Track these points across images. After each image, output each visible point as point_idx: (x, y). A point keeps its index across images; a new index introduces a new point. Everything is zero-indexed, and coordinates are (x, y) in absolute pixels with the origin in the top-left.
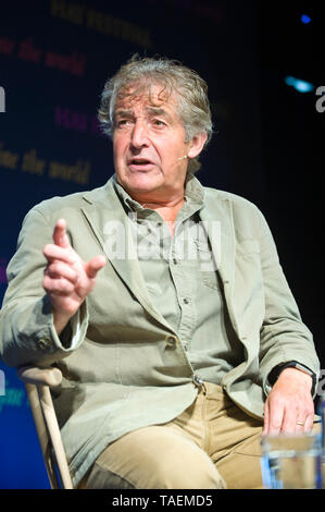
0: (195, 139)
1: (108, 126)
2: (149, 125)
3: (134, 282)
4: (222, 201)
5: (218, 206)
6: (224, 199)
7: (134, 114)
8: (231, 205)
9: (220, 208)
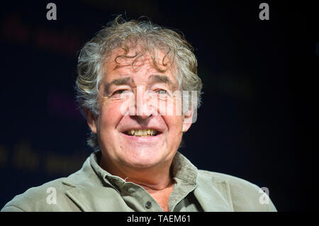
4: (218, 183)
5: (214, 188)
6: (220, 182)
7: (133, 81)
8: (228, 187)
9: (217, 190)
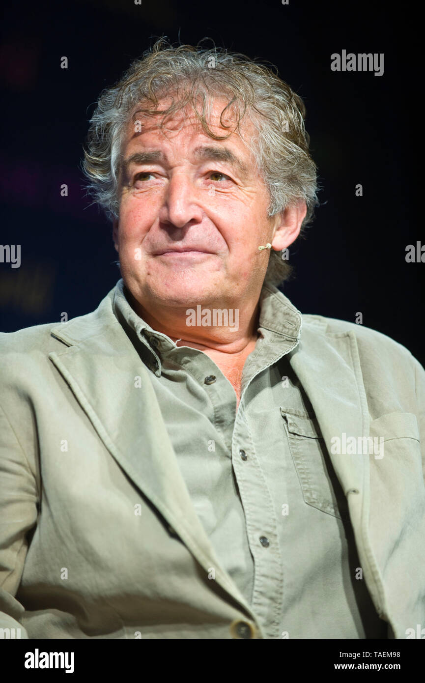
0: (285, 213)
1: (107, 186)
2: (200, 181)
3: (170, 500)
4: (337, 337)
5: (329, 346)
6: (340, 334)
7: (165, 158)
8: (356, 344)
9: (334, 351)
